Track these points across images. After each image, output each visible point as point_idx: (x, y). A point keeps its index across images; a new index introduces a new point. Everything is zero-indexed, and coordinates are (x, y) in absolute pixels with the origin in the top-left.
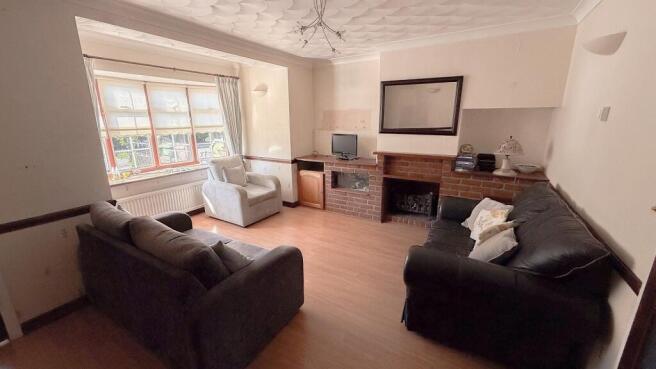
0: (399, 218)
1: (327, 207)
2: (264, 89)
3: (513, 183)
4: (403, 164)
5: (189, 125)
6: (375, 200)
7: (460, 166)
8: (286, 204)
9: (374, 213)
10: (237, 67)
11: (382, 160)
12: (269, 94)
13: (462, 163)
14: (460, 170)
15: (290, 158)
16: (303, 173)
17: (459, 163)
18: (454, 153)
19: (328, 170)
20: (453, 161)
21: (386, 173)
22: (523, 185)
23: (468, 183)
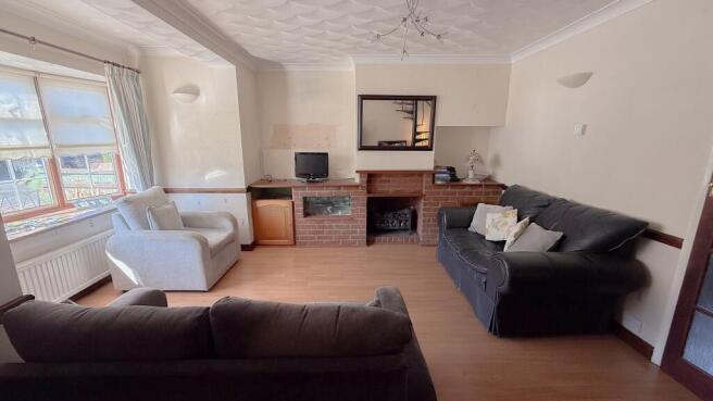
0: (383, 238)
1: (298, 241)
2: (194, 92)
3: (480, 189)
4: (386, 181)
5: (46, 143)
6: (359, 223)
7: (439, 179)
8: (245, 248)
9: (358, 238)
10: (136, 53)
11: (365, 179)
12: (203, 99)
13: (440, 175)
14: (439, 182)
15: (244, 187)
16: (262, 204)
17: (437, 175)
18: (431, 167)
19: (298, 197)
20: (433, 174)
21: (369, 192)
22: (488, 190)
23: (448, 194)
